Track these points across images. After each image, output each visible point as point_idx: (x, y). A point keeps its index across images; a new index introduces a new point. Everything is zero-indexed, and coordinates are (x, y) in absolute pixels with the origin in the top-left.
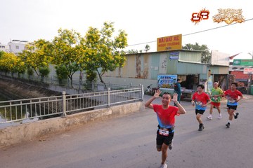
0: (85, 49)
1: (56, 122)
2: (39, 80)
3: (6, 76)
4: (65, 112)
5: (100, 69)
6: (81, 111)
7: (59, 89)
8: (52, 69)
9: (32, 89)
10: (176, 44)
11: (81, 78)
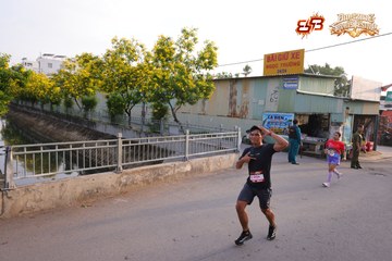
0: (151, 69)
1: (106, 179)
2: (81, 115)
3: (33, 109)
4: (120, 165)
5: (174, 101)
6: (143, 165)
7: (110, 130)
8: (101, 99)
9: (70, 128)
10: (295, 64)
11: (143, 114)
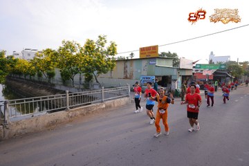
0: (83, 56)
1: (61, 115)
2: (47, 81)
3: (20, 78)
4: (68, 107)
5: (96, 72)
6: (81, 106)
7: (63, 88)
8: (57, 72)
9: (41, 88)
10: (154, 52)
11: (80, 79)
